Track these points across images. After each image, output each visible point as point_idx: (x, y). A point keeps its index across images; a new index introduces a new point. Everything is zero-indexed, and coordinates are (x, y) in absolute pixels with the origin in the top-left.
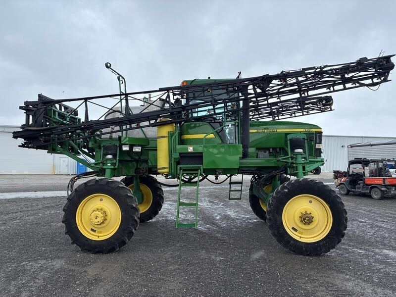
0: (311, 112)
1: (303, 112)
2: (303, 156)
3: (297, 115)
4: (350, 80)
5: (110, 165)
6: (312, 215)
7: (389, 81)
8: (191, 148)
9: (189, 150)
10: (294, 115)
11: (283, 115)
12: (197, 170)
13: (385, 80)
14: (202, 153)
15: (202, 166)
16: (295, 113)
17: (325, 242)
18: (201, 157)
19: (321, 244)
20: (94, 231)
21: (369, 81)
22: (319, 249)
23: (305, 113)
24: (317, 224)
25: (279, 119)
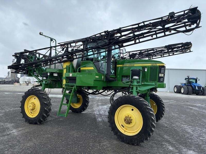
0: (175, 54)
1: (169, 54)
2: (138, 81)
3: (165, 55)
4: (169, 29)
5: (44, 82)
6: (132, 118)
7: (200, 27)
8: (71, 74)
9: (70, 76)
10: (163, 56)
11: (156, 56)
12: (73, 86)
13: (197, 27)
14: (76, 77)
15: (75, 84)
16: (164, 55)
17: (137, 137)
18: (75, 79)
19: (135, 137)
20: (32, 113)
21: (184, 29)
22: (133, 141)
23: (170, 54)
24: (135, 125)
25: (153, 59)
